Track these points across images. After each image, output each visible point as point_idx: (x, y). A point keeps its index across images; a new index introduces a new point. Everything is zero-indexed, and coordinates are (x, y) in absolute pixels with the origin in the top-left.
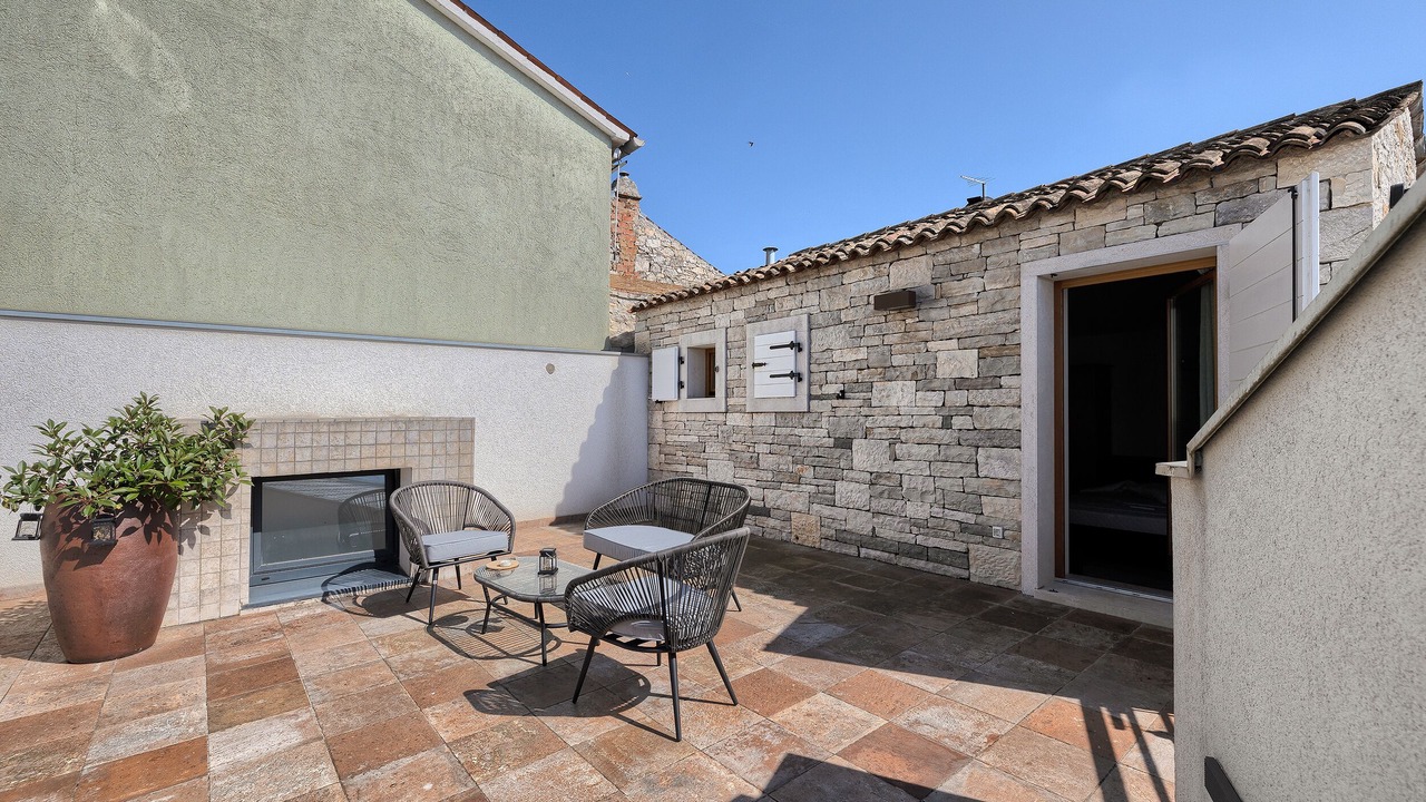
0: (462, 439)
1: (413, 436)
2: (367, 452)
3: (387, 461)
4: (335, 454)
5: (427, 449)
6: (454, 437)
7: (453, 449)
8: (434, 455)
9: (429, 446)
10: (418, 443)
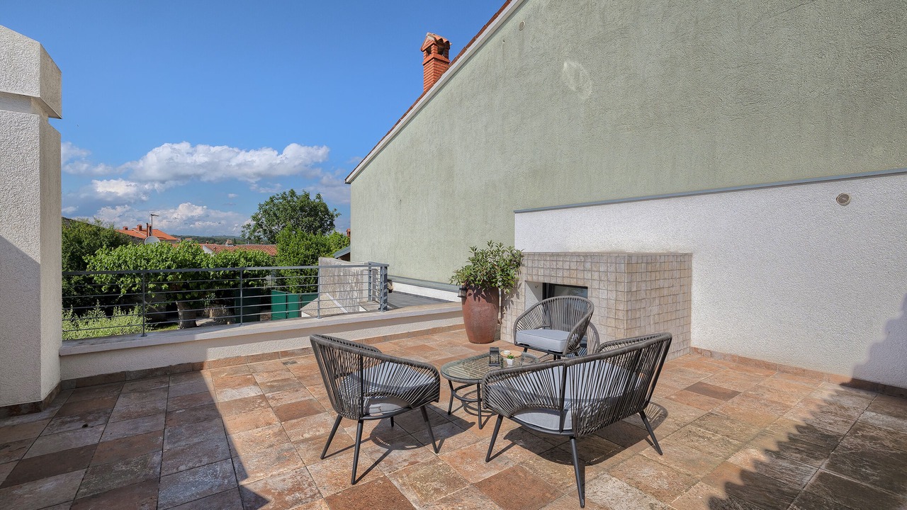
0: (618, 271)
1: (588, 265)
2: (566, 274)
3: (575, 280)
4: (553, 273)
5: (596, 276)
6: (612, 269)
7: (612, 278)
8: (600, 280)
9: (597, 273)
10: (591, 271)
